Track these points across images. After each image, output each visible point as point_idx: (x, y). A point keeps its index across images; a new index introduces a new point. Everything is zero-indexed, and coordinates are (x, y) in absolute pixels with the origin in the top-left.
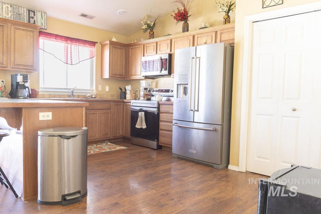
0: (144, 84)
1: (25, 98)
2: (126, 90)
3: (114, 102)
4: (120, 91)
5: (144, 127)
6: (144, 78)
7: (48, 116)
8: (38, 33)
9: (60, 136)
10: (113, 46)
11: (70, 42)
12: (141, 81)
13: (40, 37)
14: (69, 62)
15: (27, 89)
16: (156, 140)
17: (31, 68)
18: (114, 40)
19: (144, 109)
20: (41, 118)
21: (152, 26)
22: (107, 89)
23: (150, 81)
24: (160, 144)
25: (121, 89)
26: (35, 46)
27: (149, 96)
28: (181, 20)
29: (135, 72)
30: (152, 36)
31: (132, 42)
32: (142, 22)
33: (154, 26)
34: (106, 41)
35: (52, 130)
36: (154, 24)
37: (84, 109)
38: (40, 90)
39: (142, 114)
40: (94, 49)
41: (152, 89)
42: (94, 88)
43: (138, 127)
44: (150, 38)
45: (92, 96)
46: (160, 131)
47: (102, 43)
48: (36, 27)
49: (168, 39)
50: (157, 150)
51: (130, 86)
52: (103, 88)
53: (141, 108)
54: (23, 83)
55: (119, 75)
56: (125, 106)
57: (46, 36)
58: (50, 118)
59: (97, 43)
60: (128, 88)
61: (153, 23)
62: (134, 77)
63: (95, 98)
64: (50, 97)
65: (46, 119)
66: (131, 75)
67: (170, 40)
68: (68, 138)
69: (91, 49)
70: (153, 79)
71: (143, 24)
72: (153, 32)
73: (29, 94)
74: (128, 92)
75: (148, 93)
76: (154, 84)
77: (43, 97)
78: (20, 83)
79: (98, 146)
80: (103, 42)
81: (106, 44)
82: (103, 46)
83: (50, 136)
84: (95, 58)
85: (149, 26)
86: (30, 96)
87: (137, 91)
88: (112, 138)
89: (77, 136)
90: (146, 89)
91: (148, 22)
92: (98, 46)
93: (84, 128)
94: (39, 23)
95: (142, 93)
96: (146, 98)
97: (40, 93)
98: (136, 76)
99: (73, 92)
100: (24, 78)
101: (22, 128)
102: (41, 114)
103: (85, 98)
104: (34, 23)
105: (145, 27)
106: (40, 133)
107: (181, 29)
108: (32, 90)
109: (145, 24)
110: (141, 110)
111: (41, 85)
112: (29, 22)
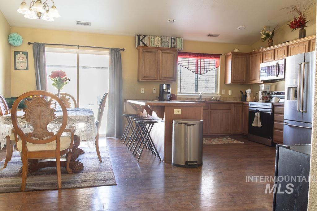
0: (263, 87)
1: (168, 100)
2: (246, 93)
3: (234, 104)
4: (241, 94)
5: (260, 125)
6: (262, 82)
7: (179, 111)
8: (177, 53)
9: (185, 124)
10: (235, 56)
11: (200, 57)
12: (260, 85)
13: (179, 56)
14: (199, 73)
15: (169, 94)
16: (270, 138)
17: (172, 79)
18: (236, 50)
19: (260, 110)
20: (175, 113)
21: (270, 35)
22: (230, 92)
23: (269, 85)
24: (274, 142)
25: (241, 92)
26: (175, 63)
27: (268, 99)
28: (298, 27)
29: (255, 77)
30: (271, 44)
31: (253, 51)
32: (261, 33)
33: (274, 35)
34: (229, 52)
35: (181, 120)
36: (273, 33)
37: (202, 108)
38: (178, 94)
39: (258, 114)
40: (219, 61)
41: (271, 92)
42: (219, 92)
43: (254, 126)
44: (269, 46)
45: (216, 98)
46: (274, 130)
47: (226, 55)
48: (176, 50)
49: (286, 46)
50: (271, 146)
51: (250, 90)
52: (227, 92)
53: (257, 109)
54: (167, 90)
55: (240, 80)
56: (244, 107)
57: (183, 55)
58: (180, 113)
59: (221, 55)
60: (249, 91)
61: (271, 33)
62: (254, 81)
63: (219, 100)
64: (185, 99)
65: (178, 113)
66: (252, 80)
67: (286, 47)
68: (190, 125)
69: (217, 60)
70: (273, 82)
71: (263, 34)
72: (272, 40)
73: (171, 97)
74: (248, 95)
75: (267, 95)
76: (274, 87)
77: (180, 99)
78: (165, 90)
79: (219, 139)
80: (227, 53)
81: (229, 55)
82: (226, 57)
83: (179, 123)
84: (219, 68)
85: (268, 35)
86: (171, 99)
87: (257, 94)
88: (232, 134)
89: (195, 124)
90: (264, 92)
91: (267, 32)
92: (223, 57)
93: (202, 120)
94: (178, 47)
95: (261, 96)
96: (265, 100)
97: (178, 97)
98: (256, 81)
99: (201, 96)
100: (167, 87)
101: (164, 118)
102: (175, 110)
103: (211, 100)
104: (175, 47)
105: (263, 37)
106: (174, 121)
107: (297, 36)
108: (172, 94)
109: (264, 34)
110: (257, 111)
111: (179, 91)
112: (172, 47)
